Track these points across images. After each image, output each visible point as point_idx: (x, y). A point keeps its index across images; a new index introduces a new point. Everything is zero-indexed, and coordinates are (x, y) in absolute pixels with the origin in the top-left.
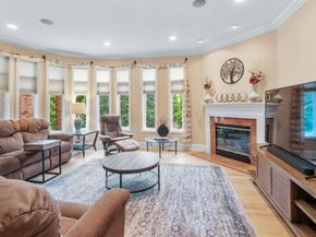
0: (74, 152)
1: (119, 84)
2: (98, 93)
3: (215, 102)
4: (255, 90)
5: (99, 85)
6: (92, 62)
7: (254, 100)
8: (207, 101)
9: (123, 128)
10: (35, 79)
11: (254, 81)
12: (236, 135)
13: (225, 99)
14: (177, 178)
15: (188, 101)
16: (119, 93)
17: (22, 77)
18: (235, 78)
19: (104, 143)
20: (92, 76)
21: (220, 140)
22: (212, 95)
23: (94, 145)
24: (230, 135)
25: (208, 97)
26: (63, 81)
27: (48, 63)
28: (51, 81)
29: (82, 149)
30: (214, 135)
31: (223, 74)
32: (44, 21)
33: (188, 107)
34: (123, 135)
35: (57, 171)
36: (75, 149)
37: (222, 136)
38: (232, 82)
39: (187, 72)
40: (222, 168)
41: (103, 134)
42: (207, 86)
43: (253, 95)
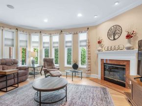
0: (29, 76)
1: (54, 43)
2: (44, 47)
3: (104, 51)
4: (130, 42)
5: (44, 43)
6: (41, 32)
7: (129, 48)
8: (99, 51)
9: (55, 65)
10: (13, 40)
11: (129, 37)
12: (116, 70)
13: (110, 49)
14: (79, 94)
15: (89, 51)
16: (54, 47)
17: (5, 39)
18: (116, 37)
19: (45, 72)
20: (41, 39)
21: (107, 72)
22: (102, 47)
23: (41, 73)
24: (112, 70)
25: (100, 48)
26: (27, 41)
27: (19, 32)
28: (21, 41)
29: (34, 75)
30: (103, 69)
31: (109, 35)
32: (8, 6)
33: (89, 54)
34: (55, 68)
35: (17, 85)
36: (30, 74)
37: (108, 70)
38: (114, 39)
39: (88, 35)
40: (107, 89)
41: (44, 67)
42: (99, 42)
43: (128, 45)
